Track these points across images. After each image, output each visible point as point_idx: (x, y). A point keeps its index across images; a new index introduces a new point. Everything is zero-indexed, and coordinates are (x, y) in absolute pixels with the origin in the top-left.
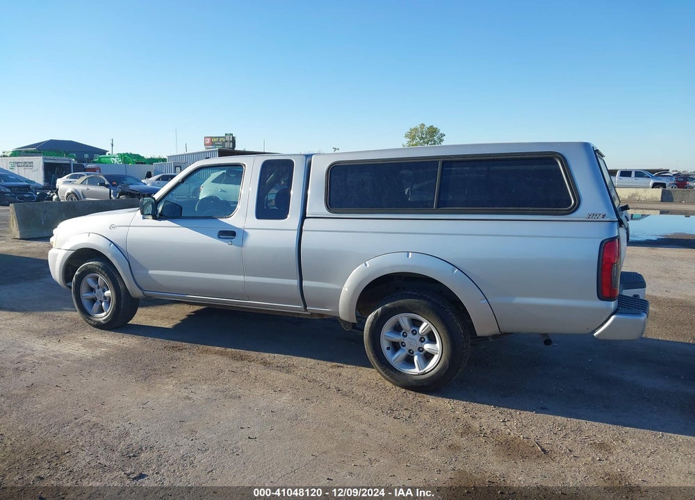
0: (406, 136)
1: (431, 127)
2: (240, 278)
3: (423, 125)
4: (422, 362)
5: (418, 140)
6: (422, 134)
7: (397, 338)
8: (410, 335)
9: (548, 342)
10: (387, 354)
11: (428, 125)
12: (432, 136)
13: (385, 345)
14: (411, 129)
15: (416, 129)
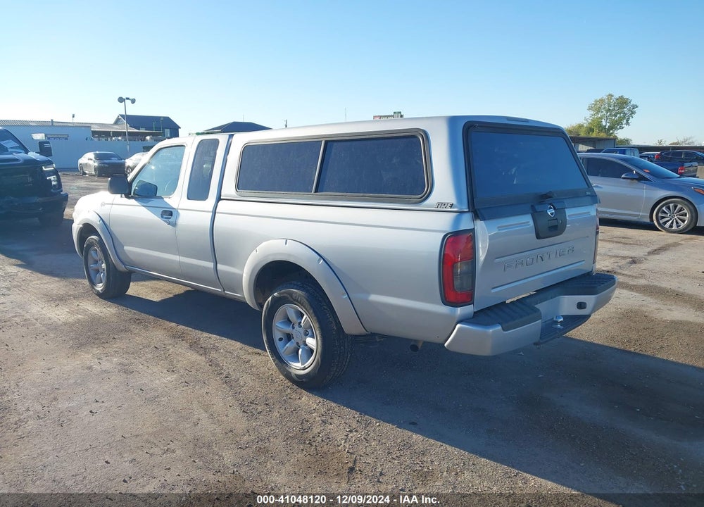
0: (590, 109)
1: (621, 97)
2: (176, 258)
3: (611, 95)
4: (305, 356)
5: (604, 112)
6: (609, 105)
7: (288, 330)
8: (296, 327)
9: (414, 348)
10: (279, 344)
11: (617, 96)
12: (622, 107)
13: (277, 335)
14: (596, 101)
15: (602, 101)
